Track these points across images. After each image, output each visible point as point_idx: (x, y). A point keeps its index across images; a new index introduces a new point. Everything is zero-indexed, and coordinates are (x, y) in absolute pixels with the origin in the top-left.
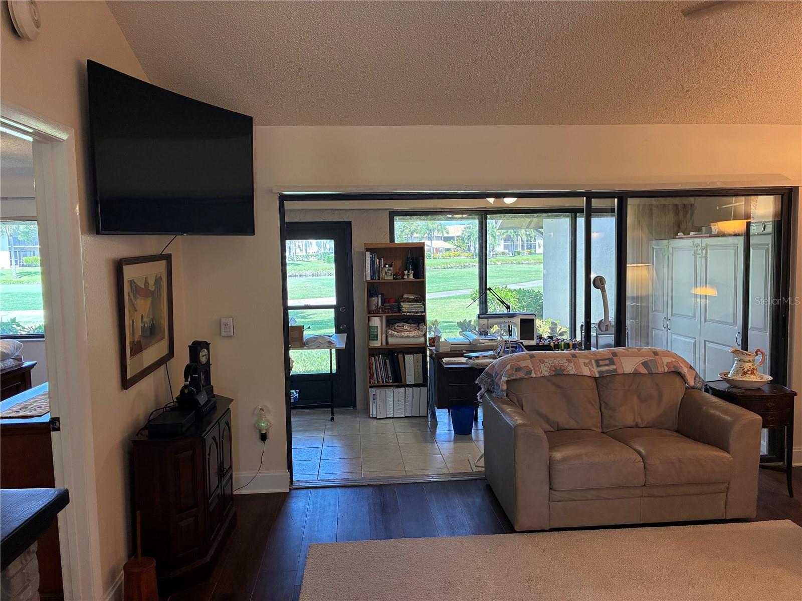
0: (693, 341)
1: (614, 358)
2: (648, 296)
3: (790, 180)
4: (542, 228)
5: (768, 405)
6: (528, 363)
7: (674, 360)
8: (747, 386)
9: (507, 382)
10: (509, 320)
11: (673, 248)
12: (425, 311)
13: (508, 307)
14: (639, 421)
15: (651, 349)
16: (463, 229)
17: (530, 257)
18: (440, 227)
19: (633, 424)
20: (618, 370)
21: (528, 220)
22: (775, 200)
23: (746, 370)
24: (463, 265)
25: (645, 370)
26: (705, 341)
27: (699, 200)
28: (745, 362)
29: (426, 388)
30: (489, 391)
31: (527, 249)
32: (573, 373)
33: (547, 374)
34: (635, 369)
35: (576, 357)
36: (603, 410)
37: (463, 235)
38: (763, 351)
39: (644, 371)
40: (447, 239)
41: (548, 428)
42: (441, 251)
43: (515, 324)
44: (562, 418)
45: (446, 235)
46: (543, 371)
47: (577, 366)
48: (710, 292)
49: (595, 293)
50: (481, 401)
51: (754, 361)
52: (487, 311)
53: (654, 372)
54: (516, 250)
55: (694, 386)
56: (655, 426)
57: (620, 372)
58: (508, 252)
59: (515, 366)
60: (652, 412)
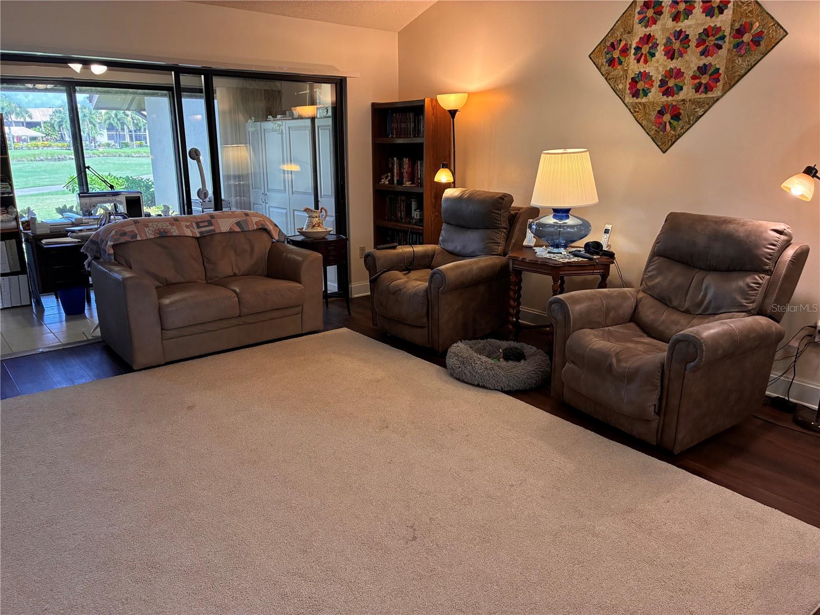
0: (285, 211)
1: (212, 220)
2: (248, 175)
3: (339, 71)
4: (144, 110)
5: (329, 248)
6: (133, 228)
7: (261, 219)
8: (315, 236)
9: (114, 246)
10: (114, 198)
11: (264, 129)
12: (12, 192)
13: (112, 187)
14: (236, 271)
15: (243, 212)
16: (51, 113)
17: (140, 149)
18: (18, 109)
19: (231, 274)
20: (216, 230)
21: (130, 97)
22: (331, 86)
23: (314, 224)
24: (57, 158)
25: (239, 229)
26: (294, 210)
27: (285, 83)
28: (313, 217)
29: (26, 276)
30: (96, 258)
31: (136, 140)
32: (176, 235)
33: (152, 237)
34: (230, 228)
35: (178, 221)
36: (206, 265)
37: (53, 121)
38: (327, 209)
39: (237, 229)
40: (30, 125)
41: (158, 284)
42: (25, 141)
43: (121, 203)
44: (170, 275)
45: (28, 120)
46: (148, 235)
47: (180, 228)
48: (295, 168)
49: (192, 164)
50: (89, 269)
51: (319, 216)
52: (88, 190)
53: (245, 230)
54: (124, 142)
55: (279, 239)
56: (251, 273)
57: (217, 231)
58: (113, 143)
59: (120, 231)
60: (246, 264)
